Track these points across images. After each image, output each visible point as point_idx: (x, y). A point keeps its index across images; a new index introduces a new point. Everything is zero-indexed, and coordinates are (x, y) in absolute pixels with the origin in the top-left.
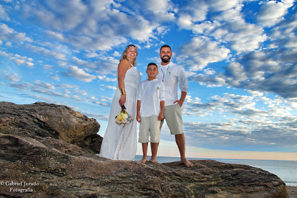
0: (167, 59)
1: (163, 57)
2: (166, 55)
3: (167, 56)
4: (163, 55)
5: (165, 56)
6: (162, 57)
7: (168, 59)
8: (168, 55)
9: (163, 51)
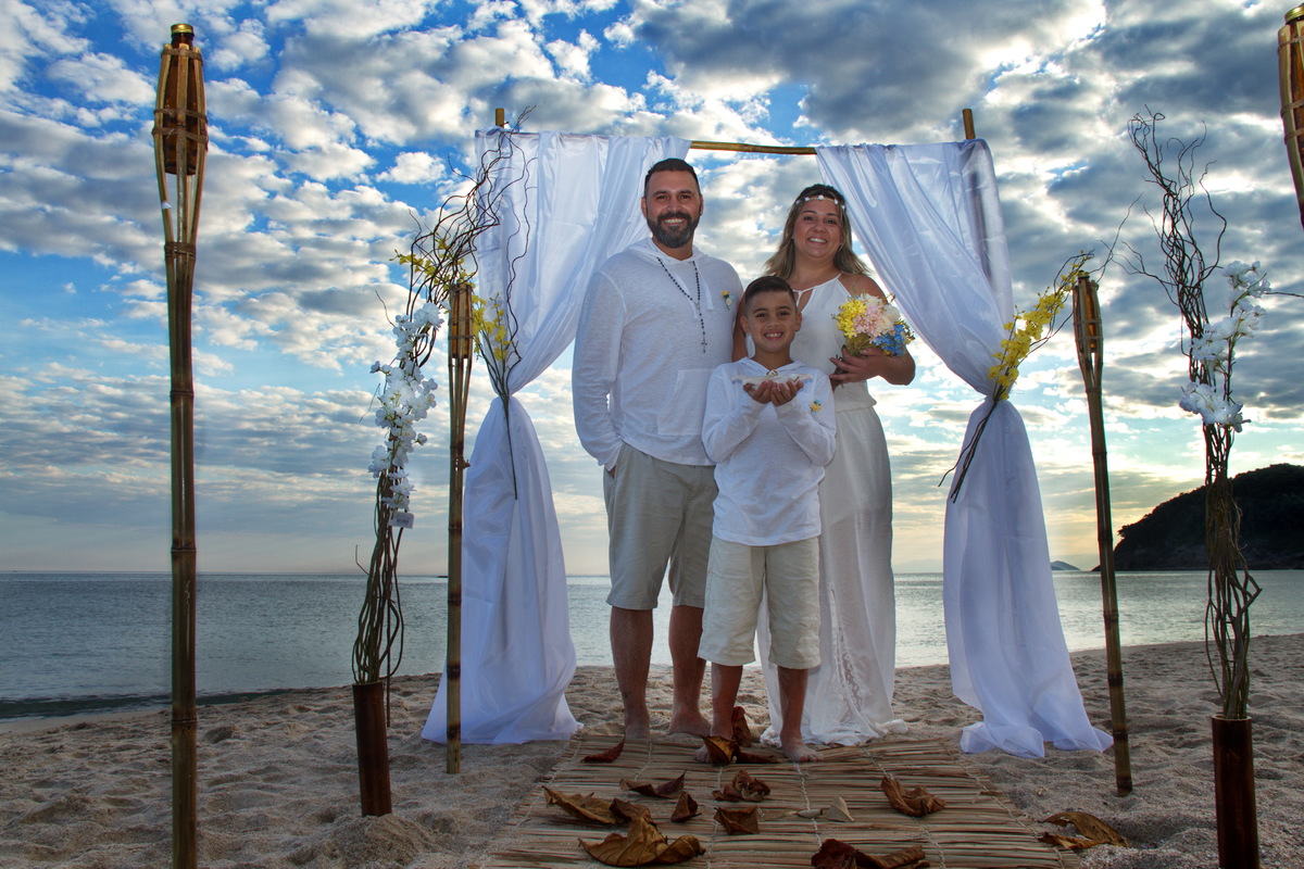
0: (680, 229)
1: (662, 218)
2: (675, 209)
3: (680, 215)
4: (660, 209)
5: (670, 215)
6: (656, 220)
7: (686, 230)
8: (684, 211)
9: (659, 193)
